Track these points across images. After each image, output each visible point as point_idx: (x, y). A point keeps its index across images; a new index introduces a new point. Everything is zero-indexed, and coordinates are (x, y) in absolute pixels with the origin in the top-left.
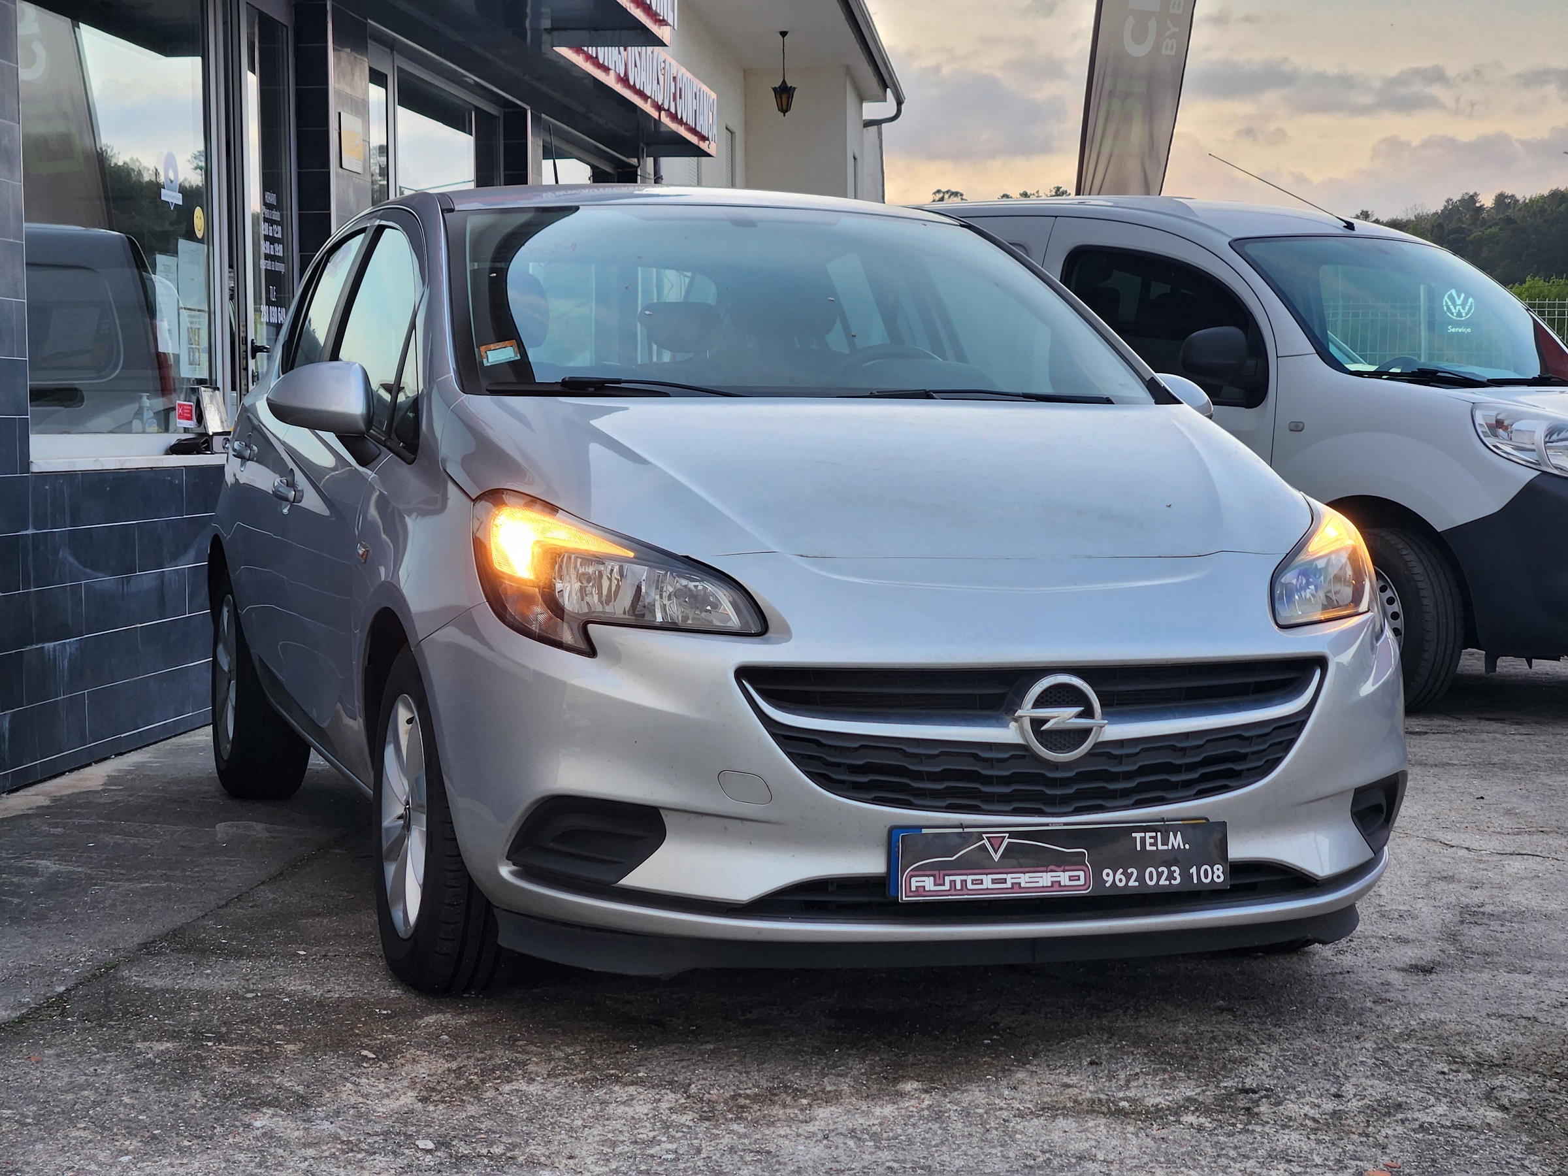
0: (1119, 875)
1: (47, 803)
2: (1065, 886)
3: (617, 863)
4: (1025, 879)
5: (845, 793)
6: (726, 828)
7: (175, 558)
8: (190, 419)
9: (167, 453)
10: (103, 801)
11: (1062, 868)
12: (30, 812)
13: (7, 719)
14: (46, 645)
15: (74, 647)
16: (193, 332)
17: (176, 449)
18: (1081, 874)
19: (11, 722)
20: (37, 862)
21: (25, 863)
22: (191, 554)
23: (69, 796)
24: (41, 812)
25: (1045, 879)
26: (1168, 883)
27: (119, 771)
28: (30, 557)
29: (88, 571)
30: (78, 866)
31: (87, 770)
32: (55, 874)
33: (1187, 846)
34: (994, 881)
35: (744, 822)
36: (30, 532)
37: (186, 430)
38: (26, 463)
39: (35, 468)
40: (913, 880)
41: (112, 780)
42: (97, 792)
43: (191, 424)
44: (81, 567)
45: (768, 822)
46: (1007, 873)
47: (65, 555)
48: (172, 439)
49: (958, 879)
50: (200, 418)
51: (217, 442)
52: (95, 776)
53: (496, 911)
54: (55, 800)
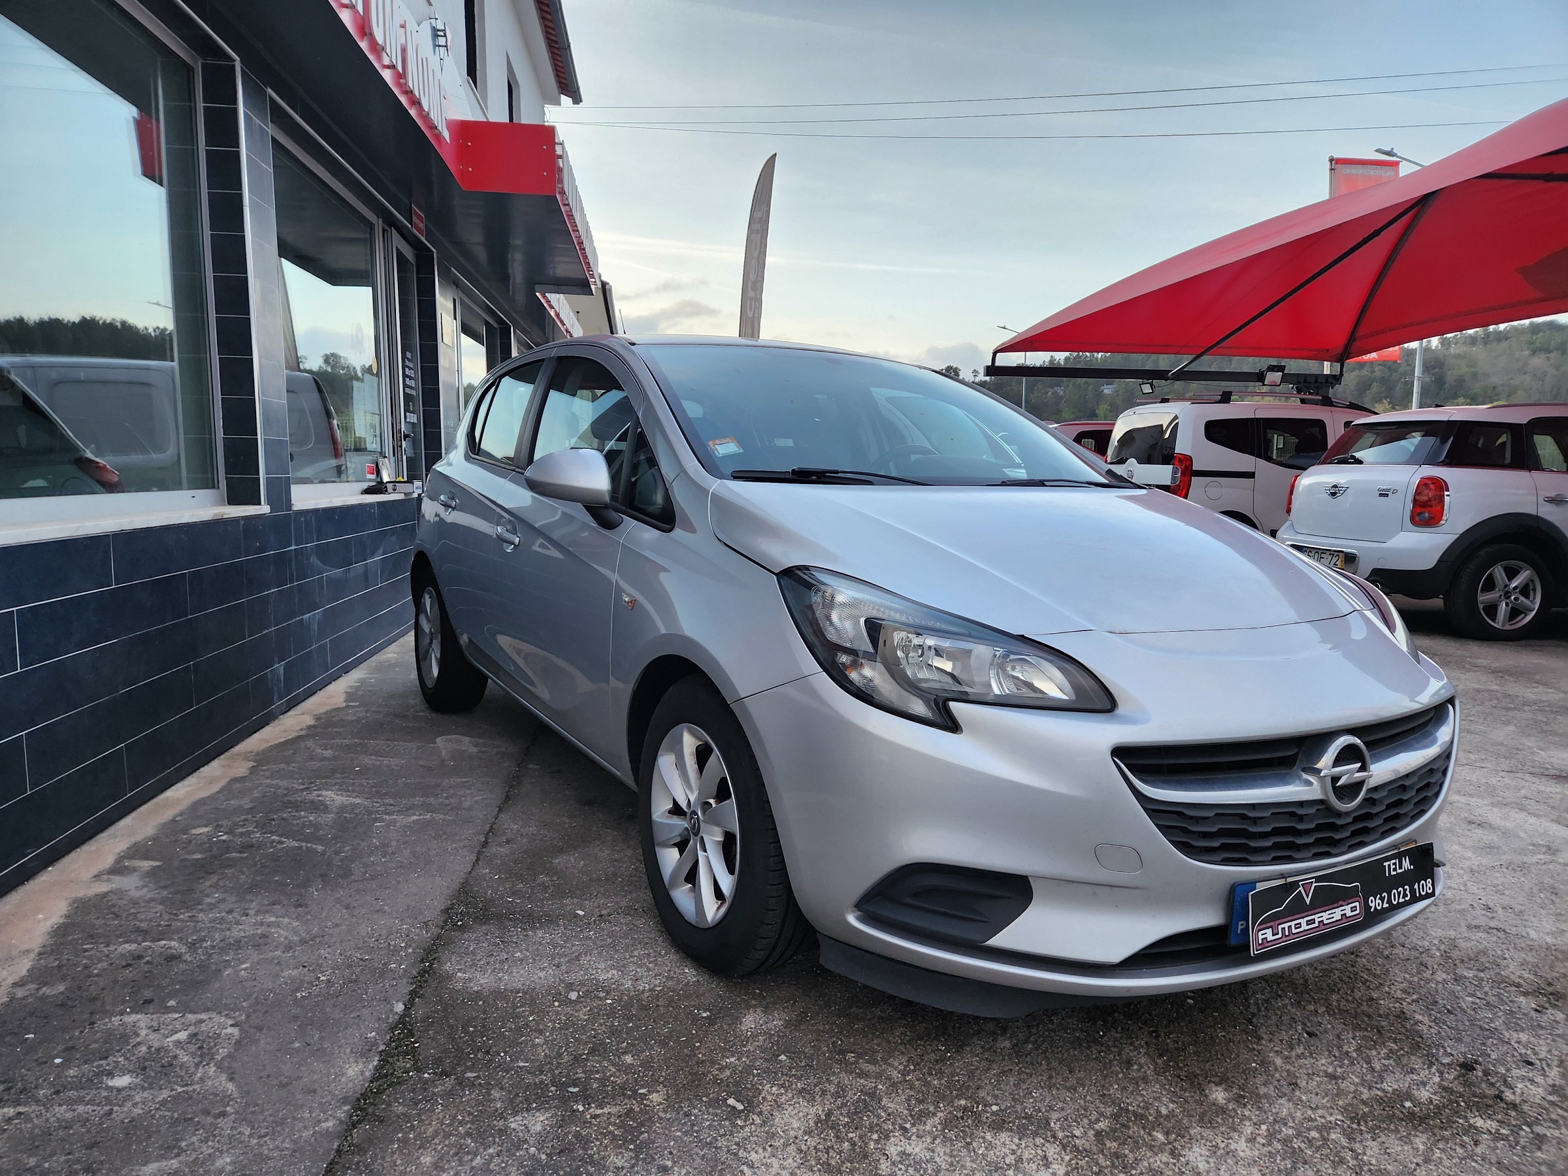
0: (1378, 901)
1: (312, 722)
2: (1350, 917)
3: (984, 922)
4: (1325, 916)
5: (1202, 858)
6: (1095, 893)
7: (372, 555)
8: (373, 474)
9: (362, 493)
10: (350, 718)
11: (1346, 903)
12: (303, 733)
13: (282, 668)
14: (304, 616)
15: (321, 614)
16: (373, 426)
17: (368, 491)
18: (1357, 904)
19: (284, 669)
20: (324, 793)
21: (313, 796)
22: (381, 551)
23: (325, 713)
24: (312, 732)
25: (1337, 914)
26: (1403, 900)
27: (351, 687)
28: (293, 564)
29: (327, 567)
30: (356, 797)
31: (329, 687)
32: (343, 808)
33: (1412, 867)
34: (1308, 923)
35: (1114, 888)
36: (293, 548)
37: (370, 480)
38: (289, 504)
39: (295, 508)
40: (1260, 933)
41: (350, 696)
42: (343, 709)
43: (373, 477)
44: (322, 565)
45: (1137, 888)
46: (1315, 914)
47: (314, 559)
48: (365, 485)
49: (1286, 926)
50: (378, 473)
51: (390, 487)
52: (335, 694)
53: (818, 936)
54: (318, 718)
